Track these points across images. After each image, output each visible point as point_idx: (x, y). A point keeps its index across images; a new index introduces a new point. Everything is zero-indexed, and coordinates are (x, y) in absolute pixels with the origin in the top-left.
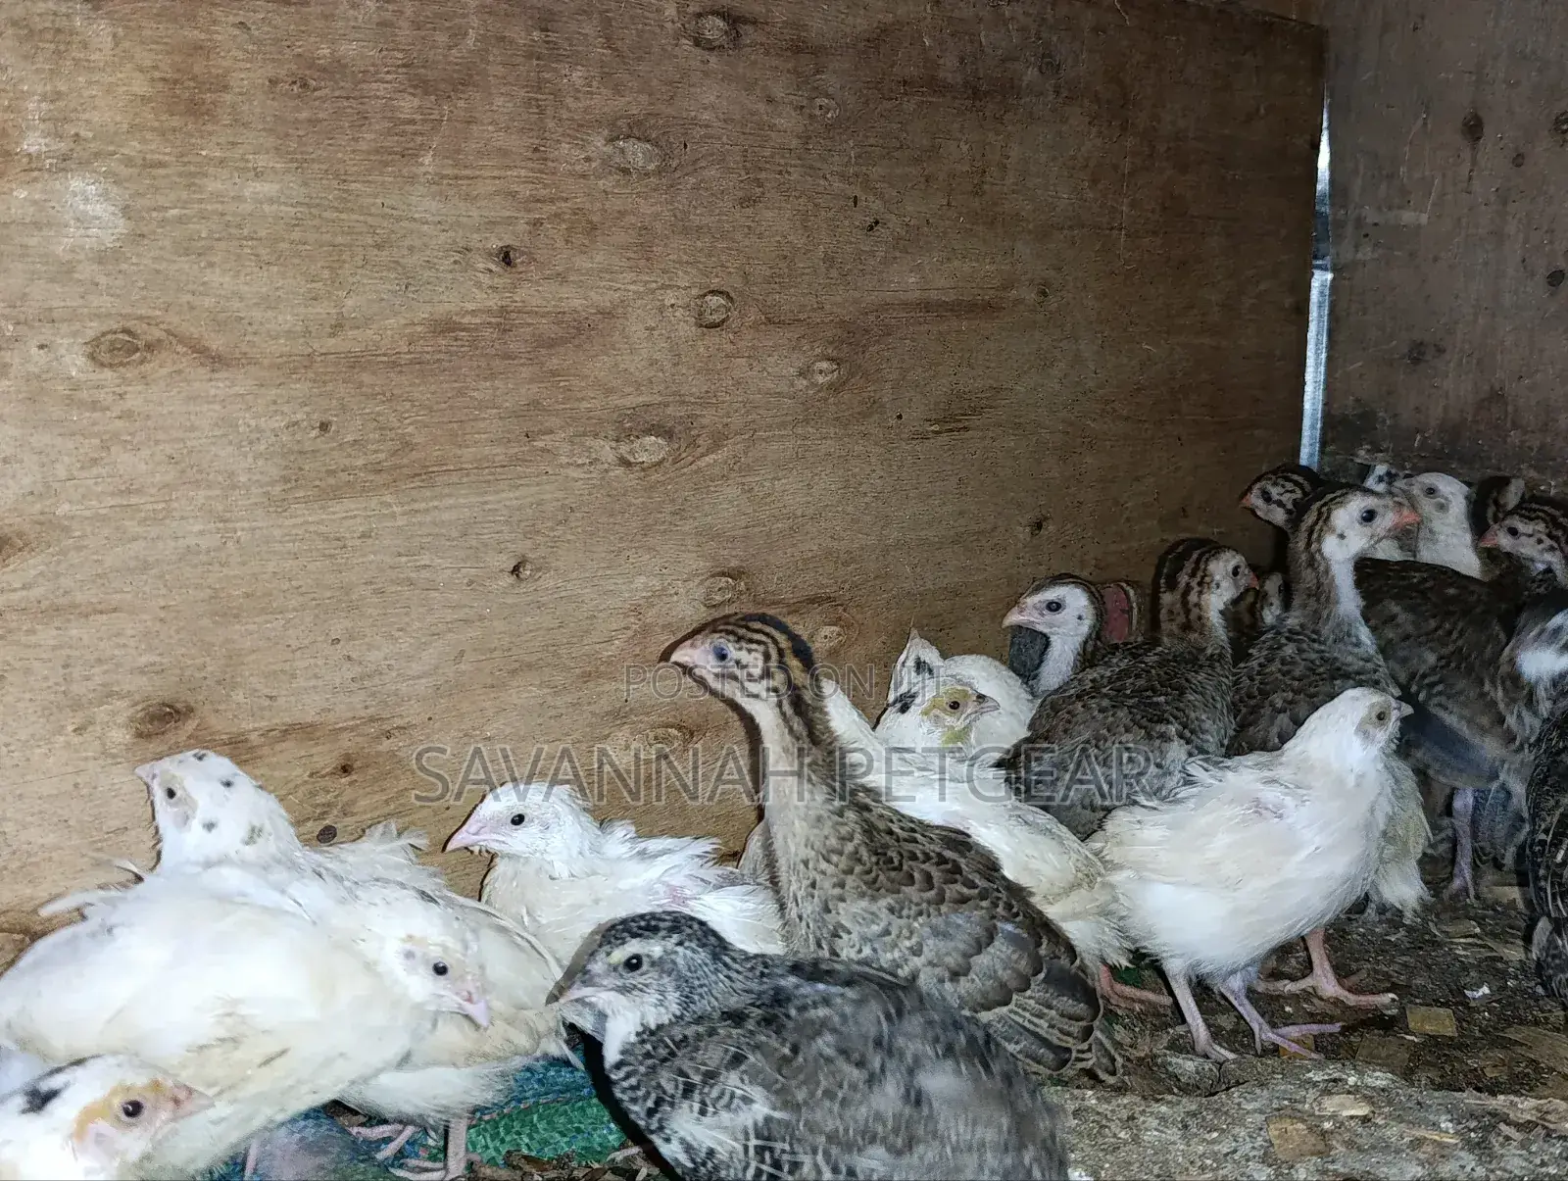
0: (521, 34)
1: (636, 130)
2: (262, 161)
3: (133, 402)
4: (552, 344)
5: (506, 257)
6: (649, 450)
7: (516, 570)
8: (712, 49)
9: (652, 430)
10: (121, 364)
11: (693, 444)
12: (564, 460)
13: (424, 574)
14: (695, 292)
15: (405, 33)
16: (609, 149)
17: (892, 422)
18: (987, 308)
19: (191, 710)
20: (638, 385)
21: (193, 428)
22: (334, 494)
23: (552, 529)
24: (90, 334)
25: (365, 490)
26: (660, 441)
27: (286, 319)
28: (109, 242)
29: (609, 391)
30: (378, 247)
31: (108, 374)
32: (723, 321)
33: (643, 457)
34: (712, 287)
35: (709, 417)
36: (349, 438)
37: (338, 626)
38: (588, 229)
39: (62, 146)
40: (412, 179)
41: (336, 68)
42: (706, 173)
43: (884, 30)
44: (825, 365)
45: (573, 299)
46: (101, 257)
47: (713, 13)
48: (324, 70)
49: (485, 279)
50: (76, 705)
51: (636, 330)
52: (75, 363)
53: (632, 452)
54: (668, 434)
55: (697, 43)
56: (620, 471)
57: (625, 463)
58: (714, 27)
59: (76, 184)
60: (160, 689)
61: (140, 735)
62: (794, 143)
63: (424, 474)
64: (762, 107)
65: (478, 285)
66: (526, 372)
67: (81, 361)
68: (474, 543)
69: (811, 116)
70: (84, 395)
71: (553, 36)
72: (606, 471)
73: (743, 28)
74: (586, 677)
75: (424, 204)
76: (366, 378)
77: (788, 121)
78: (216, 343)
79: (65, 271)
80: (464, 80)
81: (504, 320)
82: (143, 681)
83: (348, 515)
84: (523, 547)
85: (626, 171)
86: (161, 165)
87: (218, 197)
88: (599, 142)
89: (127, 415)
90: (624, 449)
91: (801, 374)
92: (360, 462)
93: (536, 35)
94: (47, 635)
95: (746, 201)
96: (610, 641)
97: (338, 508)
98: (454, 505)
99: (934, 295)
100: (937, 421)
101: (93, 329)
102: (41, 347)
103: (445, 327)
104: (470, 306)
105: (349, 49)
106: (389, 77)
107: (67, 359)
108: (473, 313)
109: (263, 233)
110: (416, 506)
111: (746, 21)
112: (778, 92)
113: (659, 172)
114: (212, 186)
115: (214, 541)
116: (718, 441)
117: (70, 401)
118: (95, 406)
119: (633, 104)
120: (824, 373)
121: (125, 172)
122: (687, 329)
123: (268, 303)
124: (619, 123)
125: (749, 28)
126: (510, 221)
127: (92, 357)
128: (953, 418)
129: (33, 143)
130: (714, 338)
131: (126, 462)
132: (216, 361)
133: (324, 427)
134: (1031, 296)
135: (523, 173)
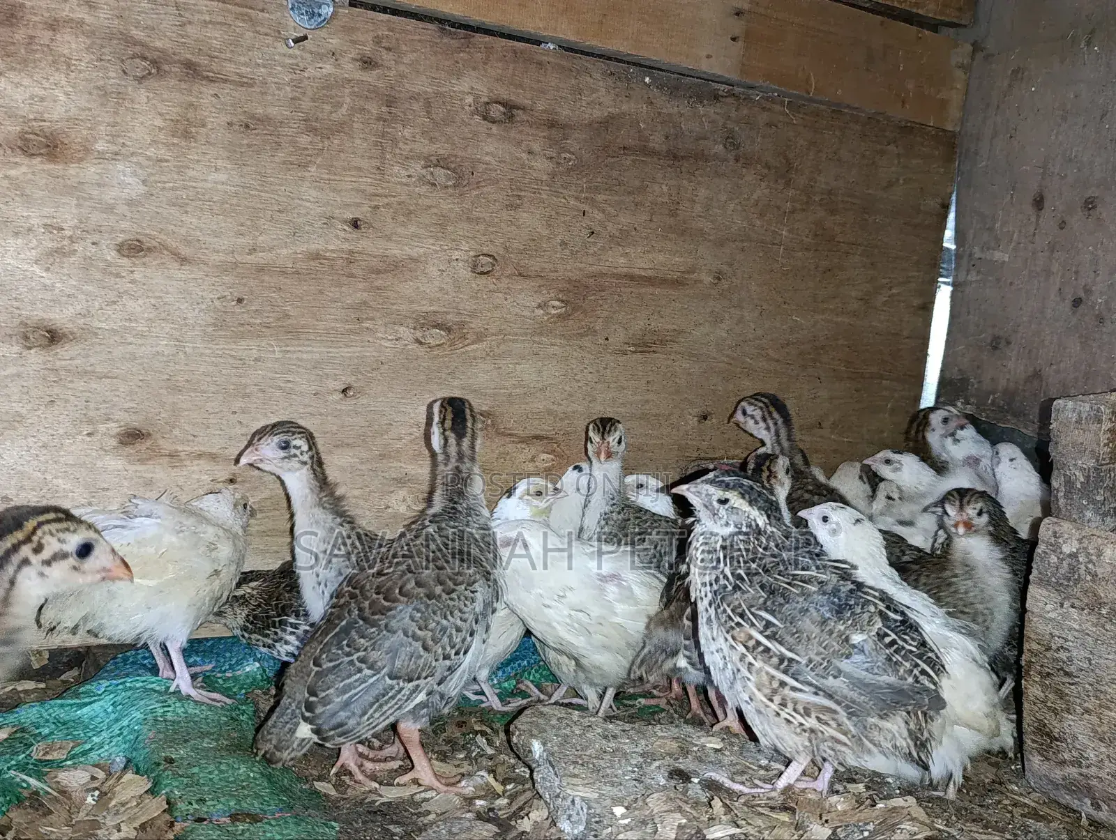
0: (374, 108)
1: (441, 163)
2: (220, 163)
3: (137, 276)
4: (378, 272)
5: (355, 224)
6: (435, 337)
7: (344, 391)
8: (494, 122)
9: (438, 326)
10: (134, 256)
11: (464, 337)
12: (380, 335)
13: (290, 385)
14: (472, 253)
15: (306, 104)
16: (424, 172)
17: (601, 341)
18: (677, 283)
19: (149, 435)
20: (431, 300)
21: (167, 293)
22: (242, 336)
23: (369, 372)
24: (119, 240)
25: (259, 336)
26: (442, 333)
27: (225, 243)
28: (134, 196)
29: (412, 302)
30: (279, 211)
31: (126, 260)
32: (489, 272)
33: (432, 342)
34: (485, 252)
35: (476, 324)
36: (253, 308)
37: (237, 405)
38: (408, 213)
39: (115, 148)
40: (303, 179)
41: (265, 120)
42: (485, 189)
43: (612, 117)
44: (557, 303)
45: (395, 251)
46: (130, 203)
47: (496, 103)
48: (259, 120)
49: (342, 234)
50: (90, 422)
51: (433, 270)
52: (110, 253)
53: (423, 337)
54: (448, 330)
55: (485, 118)
56: (415, 346)
57: (418, 341)
58: (497, 111)
59: (120, 167)
60: (135, 421)
61: (121, 443)
62: (545, 177)
63: (295, 333)
64: (524, 156)
65: (337, 237)
66: (361, 286)
67: (113, 253)
68: (321, 373)
69: (558, 163)
70: (112, 269)
71: (394, 110)
72: (406, 345)
73: (515, 112)
74: (382, 456)
75: (309, 192)
76: (266, 278)
77: (541, 166)
78: (185, 251)
79: (109, 209)
80: (342, 128)
81: (351, 257)
82: (126, 415)
83: (248, 348)
84: (350, 380)
85: (434, 185)
86: (167, 161)
87: (194, 179)
88: (419, 167)
89: (133, 282)
90: (419, 334)
91: (539, 306)
92: (258, 321)
93: (384, 109)
94: (80, 384)
95: (511, 207)
96: (401, 439)
97: (243, 343)
98: (312, 352)
99: (637, 272)
100: (634, 345)
101: (121, 238)
102: (94, 244)
103: (316, 256)
104: (331, 247)
105: (273, 111)
106: (296, 126)
107: (106, 251)
108: (332, 251)
109: (215, 199)
110: (288, 349)
111: (518, 108)
112: (536, 147)
113: (455, 186)
114: (191, 173)
115: (174, 350)
116: (480, 338)
117: (104, 272)
118: (118, 275)
119: (442, 149)
120: (556, 307)
121: (146, 163)
122: (464, 272)
123: (216, 234)
124: (432, 158)
125: (520, 112)
126: (358, 205)
127: (119, 251)
128: (645, 345)
129: (101, 146)
130: (482, 280)
131: (130, 305)
132: (184, 260)
133: (240, 301)
134: (708, 279)
135: (369, 180)
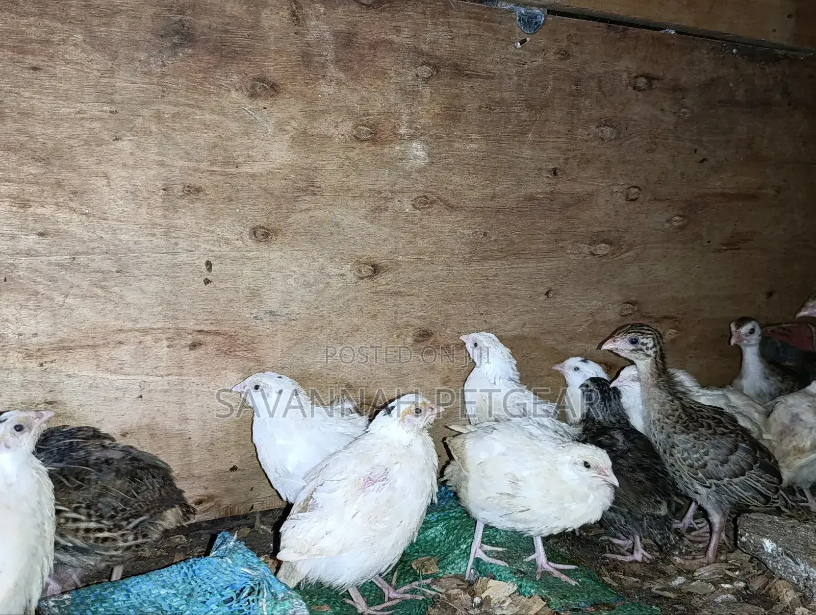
0: (568, 87)
1: (608, 123)
2: (474, 136)
3: (425, 222)
4: (568, 206)
5: (555, 172)
6: (602, 249)
7: (547, 294)
8: (639, 91)
9: (604, 242)
10: (422, 208)
11: (620, 248)
12: (569, 251)
13: (514, 292)
14: (626, 186)
15: (526, 87)
16: (597, 130)
17: (705, 244)
18: (754, 197)
19: (432, 334)
20: (600, 223)
21: (442, 232)
22: (486, 259)
23: (562, 279)
24: (414, 197)
25: (498, 259)
26: (607, 246)
27: (476, 194)
28: (423, 165)
29: (589, 225)
30: (509, 168)
31: (418, 212)
32: (636, 199)
33: (599, 252)
34: (634, 185)
35: (627, 237)
36: (493, 239)
37: (483, 308)
38: (586, 161)
39: (412, 131)
40: (524, 143)
41: (502, 102)
42: (634, 140)
43: (713, 80)
44: (677, 218)
45: (578, 188)
46: (420, 171)
47: (642, 76)
48: (497, 102)
49: (546, 180)
50: (397, 328)
51: (601, 201)
52: (408, 208)
53: (595, 250)
54: (611, 243)
55: (634, 88)
56: (590, 257)
57: (592, 254)
58: (642, 82)
59: (414, 145)
60: (424, 325)
61: (416, 340)
62: (671, 127)
63: (518, 254)
64: (658, 113)
65: (544, 182)
66: (558, 216)
67: (410, 206)
68: (533, 281)
69: (679, 116)
70: (409, 219)
71: (579, 87)
72: (585, 257)
73: (654, 82)
74: (571, 339)
75: (527, 152)
76: (501, 217)
77: (669, 119)
78: (453, 202)
79: (408, 175)
80: (545, 105)
81: (552, 196)
82: (418, 321)
83: (490, 267)
84: (550, 285)
85: (603, 139)
86: (441, 138)
87: (458, 149)
88: (593, 127)
89: (422, 227)
90: (592, 248)
91: (668, 221)
92: (495, 248)
93: (574, 87)
94: (391, 302)
95: (651, 151)
96: (581, 325)
97: (487, 264)
98: (527, 266)
99: (727, 191)
100: (725, 245)
101: (415, 195)
102: (399, 201)
103: (530, 198)
104: (539, 191)
105: (506, 95)
106: (519, 105)
107: (406, 206)
108: (540, 193)
109: (471, 162)
110: (513, 266)
111: (654, 79)
112: (666, 108)
113: (616, 139)
114: (457, 145)
115: (445, 273)
116: (631, 247)
117: (406, 221)
118: (412, 222)
119: (608, 112)
120: (677, 221)
121: (430, 140)
122: (622, 201)
123: (472, 188)
124: (602, 120)
125: (656, 81)
126: (557, 158)
127: (413, 205)
128: (733, 244)
129: (403, 131)
130: (632, 205)
131: (420, 243)
132: (452, 208)
133: (485, 234)
134: (772, 192)
135: (564, 140)
